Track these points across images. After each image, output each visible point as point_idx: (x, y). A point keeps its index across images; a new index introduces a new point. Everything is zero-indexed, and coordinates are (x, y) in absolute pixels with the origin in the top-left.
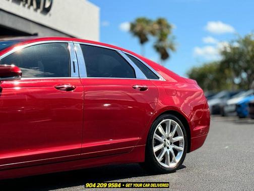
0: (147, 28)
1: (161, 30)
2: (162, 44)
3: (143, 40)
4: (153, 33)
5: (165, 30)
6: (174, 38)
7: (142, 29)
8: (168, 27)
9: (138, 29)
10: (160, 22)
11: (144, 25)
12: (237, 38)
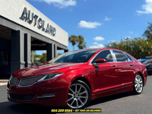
0: (75, 39)
1: (80, 40)
2: (81, 45)
3: (74, 44)
4: (77, 41)
5: (82, 40)
6: (85, 43)
7: (74, 40)
8: (83, 39)
9: (72, 39)
10: (80, 37)
11: (74, 38)
12: (111, 43)
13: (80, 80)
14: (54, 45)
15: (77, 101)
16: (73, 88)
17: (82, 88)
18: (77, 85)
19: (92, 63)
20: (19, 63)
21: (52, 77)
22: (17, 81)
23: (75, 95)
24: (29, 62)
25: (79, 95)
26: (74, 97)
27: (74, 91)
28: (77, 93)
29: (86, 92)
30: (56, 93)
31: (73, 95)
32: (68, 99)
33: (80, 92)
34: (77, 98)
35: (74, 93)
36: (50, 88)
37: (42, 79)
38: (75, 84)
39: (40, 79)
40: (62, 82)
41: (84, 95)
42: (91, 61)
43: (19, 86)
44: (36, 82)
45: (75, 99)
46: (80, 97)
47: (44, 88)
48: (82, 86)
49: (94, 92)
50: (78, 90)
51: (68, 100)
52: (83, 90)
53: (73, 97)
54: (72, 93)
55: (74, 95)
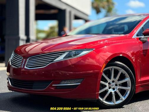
13: (119, 61)
14: (70, 13)
15: (113, 94)
16: (108, 73)
17: (122, 74)
18: (114, 69)
19: (137, 35)
20: (18, 39)
21: (75, 55)
22: (23, 61)
23: (111, 85)
24: (32, 37)
25: (116, 85)
26: (110, 88)
27: (110, 78)
28: (113, 82)
29: (128, 79)
30: (82, 80)
31: (107, 84)
32: (101, 89)
33: (119, 80)
34: (114, 89)
35: (109, 81)
36: (72, 73)
37: (61, 58)
38: (111, 67)
39: (58, 57)
40: (88, 63)
41: (125, 84)
42: (137, 31)
43: (25, 67)
44: (52, 61)
45: (111, 90)
46: (118, 87)
47: (63, 72)
48: (122, 71)
49: (140, 80)
50: (115, 77)
51: (100, 92)
52: (122, 77)
53: (107, 88)
54: (106, 81)
55: (109, 84)
